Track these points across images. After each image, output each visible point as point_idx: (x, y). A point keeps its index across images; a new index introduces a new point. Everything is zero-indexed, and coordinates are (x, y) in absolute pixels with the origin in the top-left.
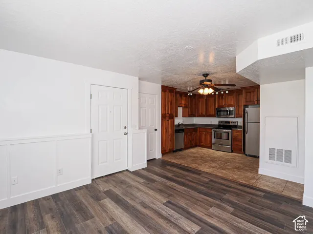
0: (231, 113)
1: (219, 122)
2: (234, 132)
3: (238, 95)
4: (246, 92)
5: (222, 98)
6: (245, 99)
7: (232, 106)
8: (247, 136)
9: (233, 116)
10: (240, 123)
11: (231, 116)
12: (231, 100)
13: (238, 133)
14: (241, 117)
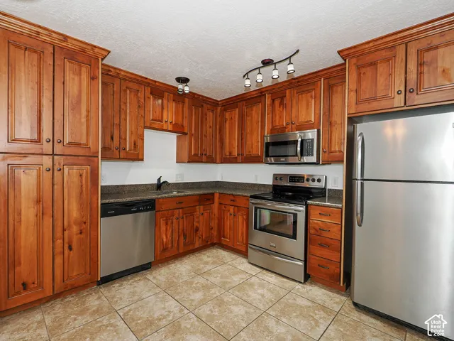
0: (305, 148)
1: (276, 177)
2: (314, 215)
3: (330, 88)
4: (359, 68)
5: (281, 104)
6: (353, 94)
7: (308, 126)
8: (358, 230)
9: (314, 159)
10: (335, 181)
11: (306, 159)
12: (308, 105)
13: (327, 217)
14: (340, 161)
